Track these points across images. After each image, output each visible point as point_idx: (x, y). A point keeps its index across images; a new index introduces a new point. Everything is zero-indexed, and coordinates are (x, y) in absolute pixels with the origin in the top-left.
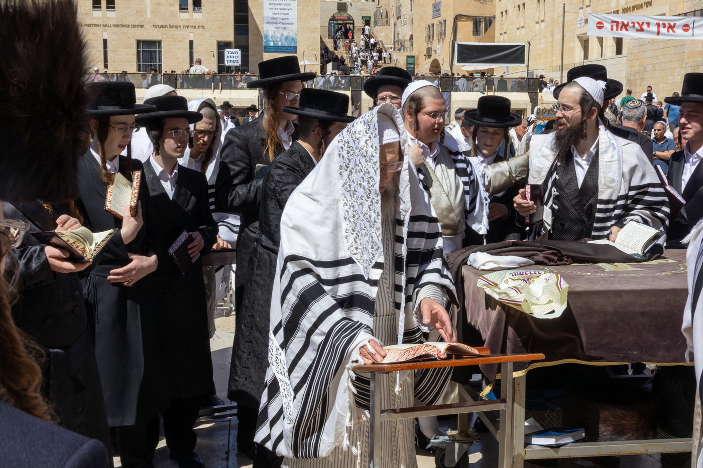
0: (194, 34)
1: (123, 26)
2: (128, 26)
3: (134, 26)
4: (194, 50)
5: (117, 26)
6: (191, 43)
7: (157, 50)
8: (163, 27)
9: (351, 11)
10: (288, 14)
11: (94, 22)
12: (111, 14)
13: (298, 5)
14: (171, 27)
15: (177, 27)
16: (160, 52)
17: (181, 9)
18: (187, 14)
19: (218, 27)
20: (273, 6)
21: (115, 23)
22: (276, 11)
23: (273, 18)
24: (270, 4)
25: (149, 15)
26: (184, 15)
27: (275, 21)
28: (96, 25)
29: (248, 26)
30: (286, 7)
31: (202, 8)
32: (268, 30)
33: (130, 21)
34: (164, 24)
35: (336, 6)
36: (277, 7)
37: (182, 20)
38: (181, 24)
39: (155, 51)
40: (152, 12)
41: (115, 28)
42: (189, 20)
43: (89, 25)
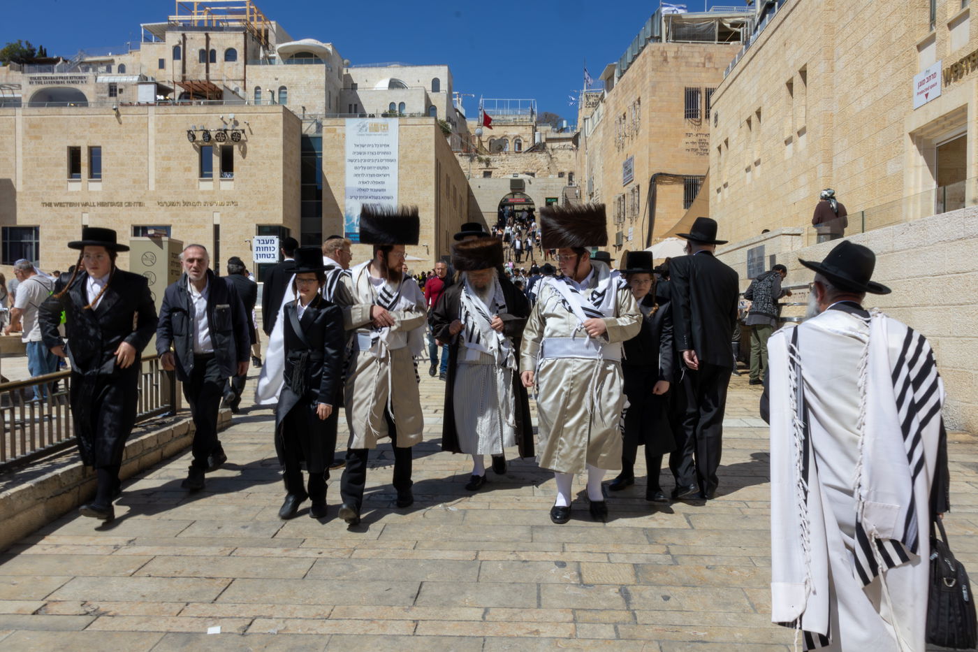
0: (221, 215)
1: (113, 204)
2: (120, 204)
3: (129, 204)
4: (221, 240)
5: (102, 204)
6: (217, 228)
8: (172, 204)
9: (529, 191)
10: (383, 183)
11: (69, 199)
12: (95, 186)
13: (399, 168)
14: (186, 204)
15: (195, 204)
17: (202, 175)
18: (211, 183)
19: (259, 203)
20: (360, 171)
21: (100, 200)
22: (365, 179)
23: (360, 190)
24: (356, 168)
25: (152, 186)
26: (206, 186)
27: (362, 194)
28: (71, 204)
29: (321, 203)
30: (380, 172)
31: (235, 173)
32: (351, 209)
33: (122, 197)
34: (174, 199)
35: (508, 184)
36: (366, 172)
37: (203, 193)
38: (201, 199)
40: (157, 181)
41: (100, 209)
42: (213, 192)
43: (60, 204)
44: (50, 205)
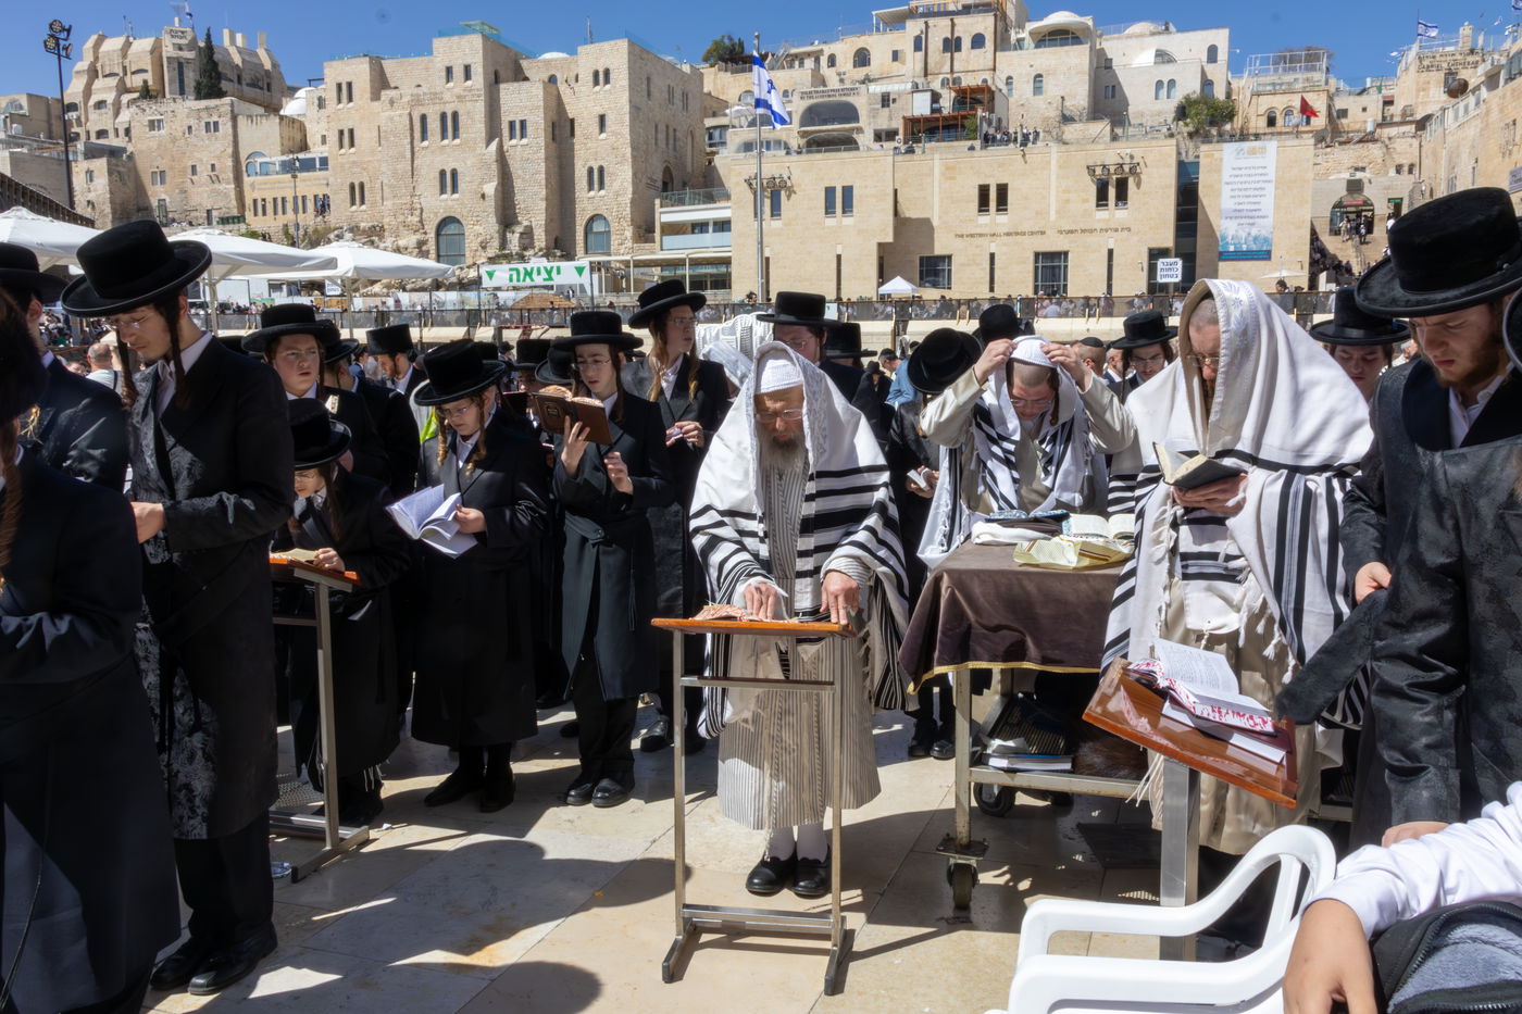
0: (1116, 241)
1: (1017, 234)
2: (1024, 234)
3: (1032, 233)
4: (1115, 262)
5: (1008, 234)
6: (1111, 252)
7: (1063, 264)
8: (1071, 232)
9: (1368, 192)
10: (1259, 203)
11: (978, 231)
12: (1002, 219)
13: (1276, 189)
14: (1082, 231)
15: (1092, 231)
16: (1066, 267)
17: (1099, 205)
18: (1106, 212)
19: (1151, 229)
20: (1237, 193)
21: (1006, 231)
22: (1242, 200)
23: (1235, 210)
24: (1232, 190)
25: (1053, 216)
26: (1102, 214)
27: (1238, 214)
28: (981, 235)
29: (1196, 225)
30: (1257, 193)
31: (1129, 202)
32: (1227, 229)
33: (1026, 227)
34: (1073, 227)
35: (1344, 185)
36: (1244, 193)
37: (1099, 221)
38: (1098, 226)
39: (1059, 267)
40: (1058, 212)
41: (1005, 238)
42: (1109, 220)
43: (972, 236)
44: (962, 236)
